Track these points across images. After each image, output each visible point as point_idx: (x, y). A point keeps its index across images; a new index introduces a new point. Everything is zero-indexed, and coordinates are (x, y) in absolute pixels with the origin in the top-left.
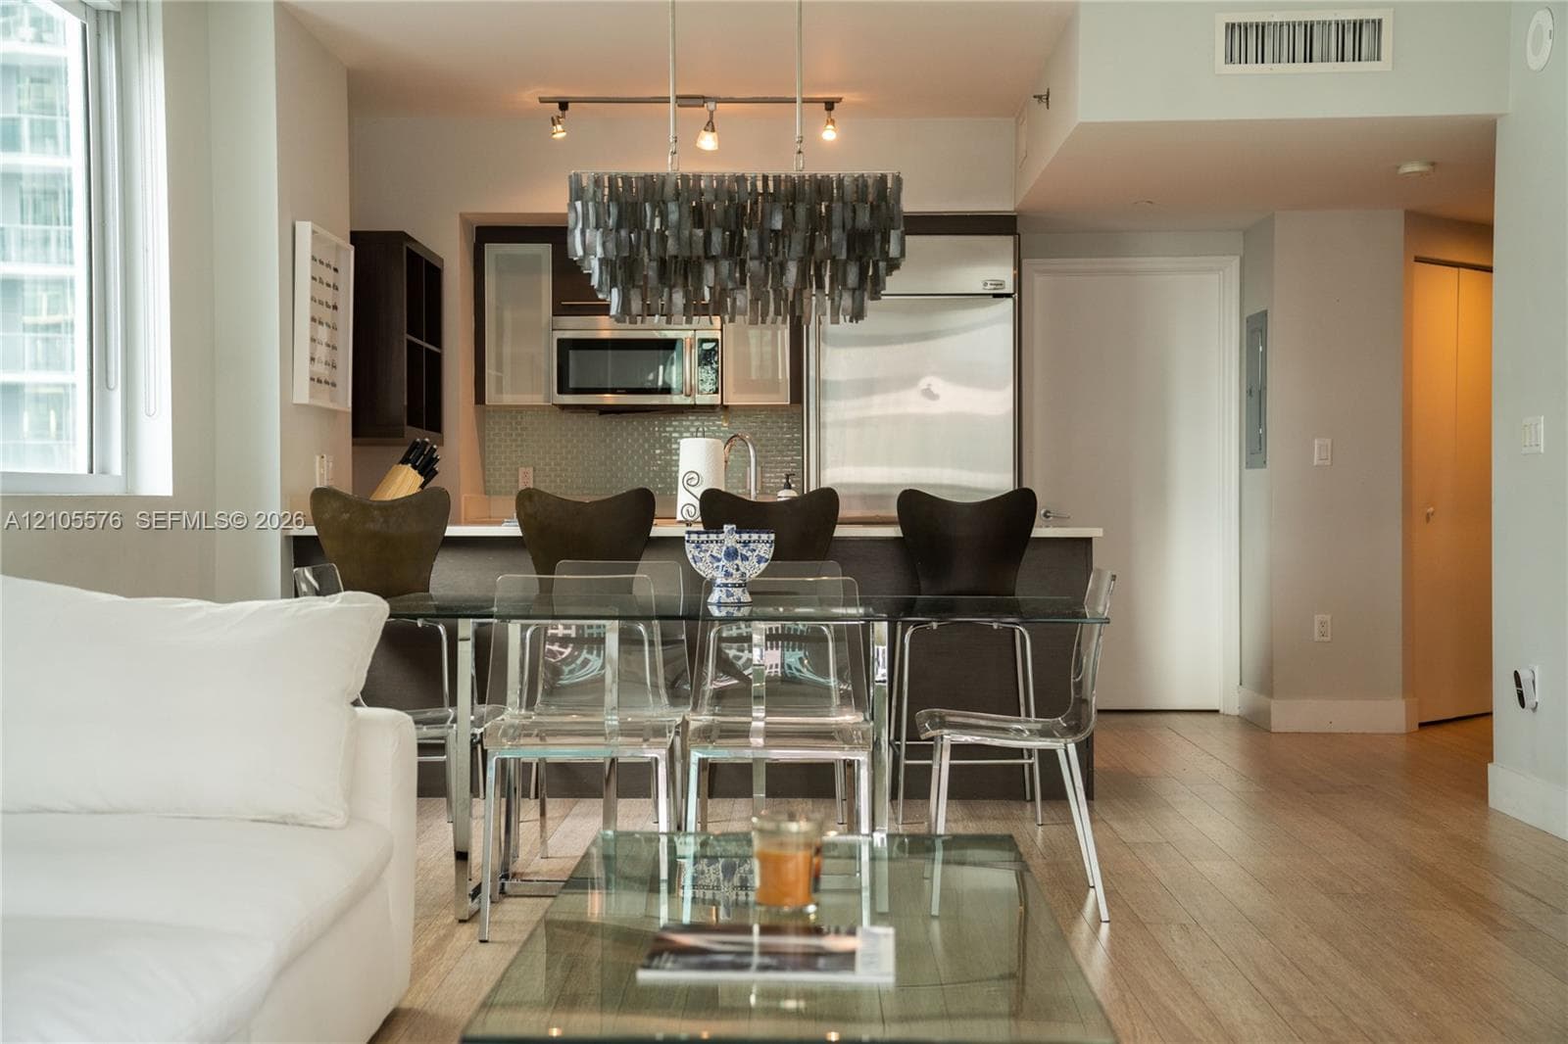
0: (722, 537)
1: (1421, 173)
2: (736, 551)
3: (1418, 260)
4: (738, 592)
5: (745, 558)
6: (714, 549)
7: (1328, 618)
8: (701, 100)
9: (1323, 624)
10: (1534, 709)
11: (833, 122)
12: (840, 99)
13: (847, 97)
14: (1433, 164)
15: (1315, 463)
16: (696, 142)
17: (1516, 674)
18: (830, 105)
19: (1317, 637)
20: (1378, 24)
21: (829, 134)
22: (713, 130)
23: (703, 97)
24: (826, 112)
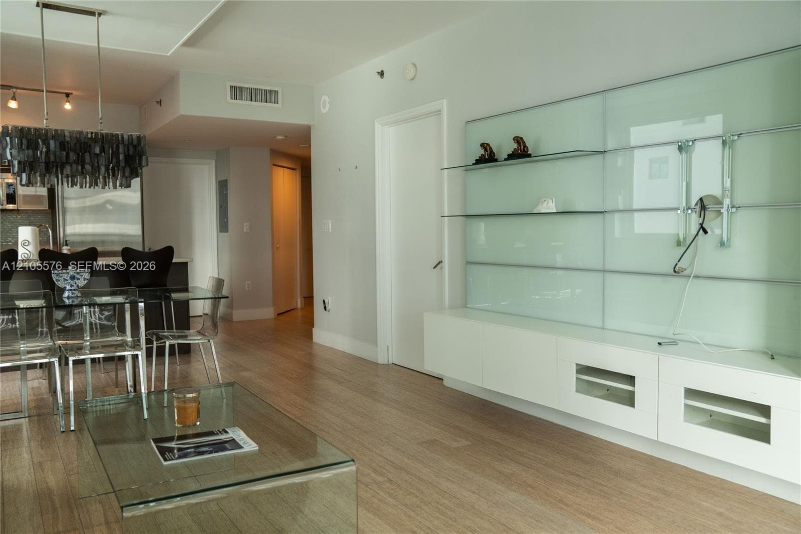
0: (68, 271)
1: (282, 139)
2: (74, 277)
3: (274, 165)
4: (76, 292)
5: (78, 279)
6: (65, 276)
7: (250, 282)
8: (10, 87)
9: (248, 284)
10: (329, 311)
11: (69, 102)
12: (72, 94)
13: (75, 93)
14: (286, 137)
15: (245, 231)
16: (7, 104)
17: (324, 301)
18: (68, 95)
19: (247, 289)
20: (277, 92)
21: (68, 106)
22: (15, 100)
23: (10, 86)
24: (66, 98)
